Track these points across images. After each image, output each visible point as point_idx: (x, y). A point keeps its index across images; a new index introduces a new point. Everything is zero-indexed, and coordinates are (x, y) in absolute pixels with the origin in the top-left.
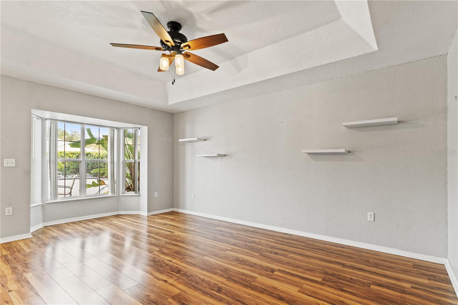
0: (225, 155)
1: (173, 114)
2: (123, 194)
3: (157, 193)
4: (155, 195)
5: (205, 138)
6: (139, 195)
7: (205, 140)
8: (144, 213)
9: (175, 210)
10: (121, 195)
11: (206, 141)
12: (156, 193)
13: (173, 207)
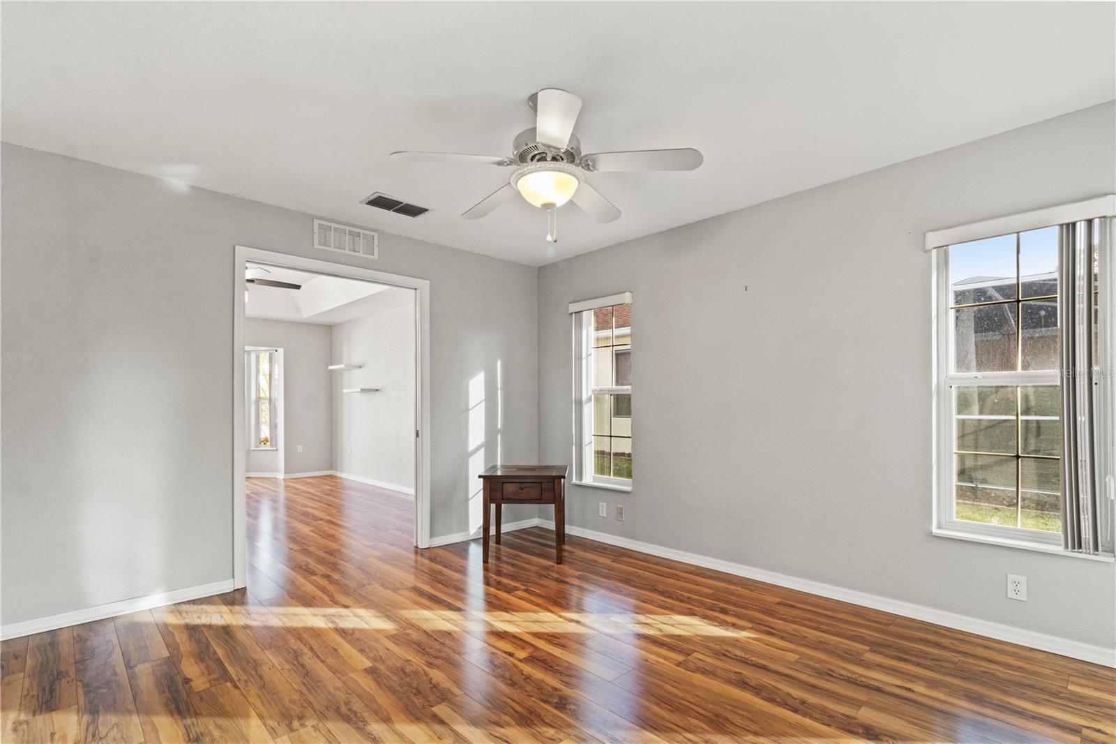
0: (377, 390)
1: (331, 326)
2: (257, 447)
3: (301, 446)
4: (298, 449)
5: (360, 365)
6: (275, 449)
7: (360, 367)
8: (281, 476)
9: (333, 473)
10: (252, 448)
11: (362, 369)
12: (299, 446)
13: (331, 469)
